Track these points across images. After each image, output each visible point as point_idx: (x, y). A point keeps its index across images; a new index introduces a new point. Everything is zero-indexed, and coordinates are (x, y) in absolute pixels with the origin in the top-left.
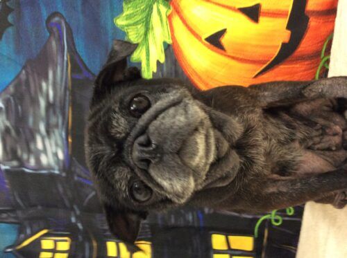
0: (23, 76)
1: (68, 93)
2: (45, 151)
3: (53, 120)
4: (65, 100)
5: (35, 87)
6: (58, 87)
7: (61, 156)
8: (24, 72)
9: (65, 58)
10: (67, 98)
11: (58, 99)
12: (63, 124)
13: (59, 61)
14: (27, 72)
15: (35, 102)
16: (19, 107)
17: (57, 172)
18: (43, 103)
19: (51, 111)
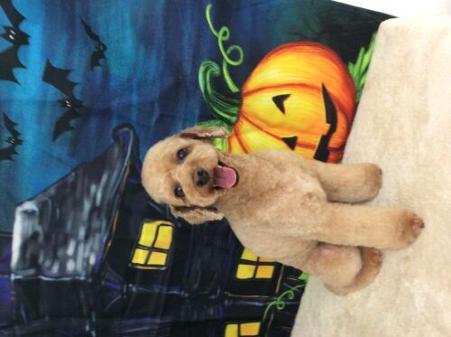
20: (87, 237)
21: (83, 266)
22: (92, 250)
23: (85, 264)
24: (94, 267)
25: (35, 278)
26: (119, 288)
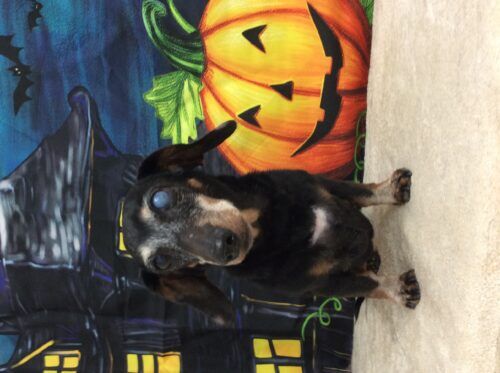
0: (39, 155)
1: (89, 172)
2: (59, 240)
3: (70, 204)
4: (85, 180)
5: (52, 167)
6: (78, 166)
7: (77, 246)
8: (40, 149)
9: (89, 134)
10: (88, 178)
11: (77, 180)
12: (82, 207)
13: (82, 137)
14: (43, 150)
15: (51, 183)
16: (32, 190)
17: (70, 267)
18: (59, 184)
19: (69, 193)
20: (64, 218)
21: (69, 252)
22: (73, 233)
24: (80, 254)
25: (25, 264)
26: (111, 280)
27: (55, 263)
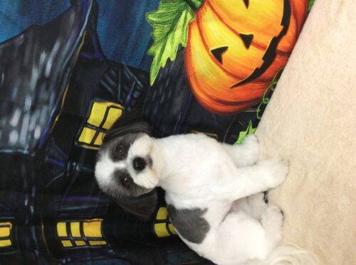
0: (19, 42)
1: (69, 70)
2: (19, 128)
3: (43, 95)
4: (64, 75)
6: (61, 61)
7: (37, 135)
8: (22, 36)
9: (81, 34)
10: (67, 75)
11: (56, 74)
12: (55, 100)
15: (26, 73)
16: (3, 76)
17: (25, 152)
18: (35, 75)
19: (44, 86)
20: (33, 109)
21: (27, 139)
22: (37, 123)
23: (30, 137)
24: (38, 141)
26: (63, 165)
27: (10, 148)
